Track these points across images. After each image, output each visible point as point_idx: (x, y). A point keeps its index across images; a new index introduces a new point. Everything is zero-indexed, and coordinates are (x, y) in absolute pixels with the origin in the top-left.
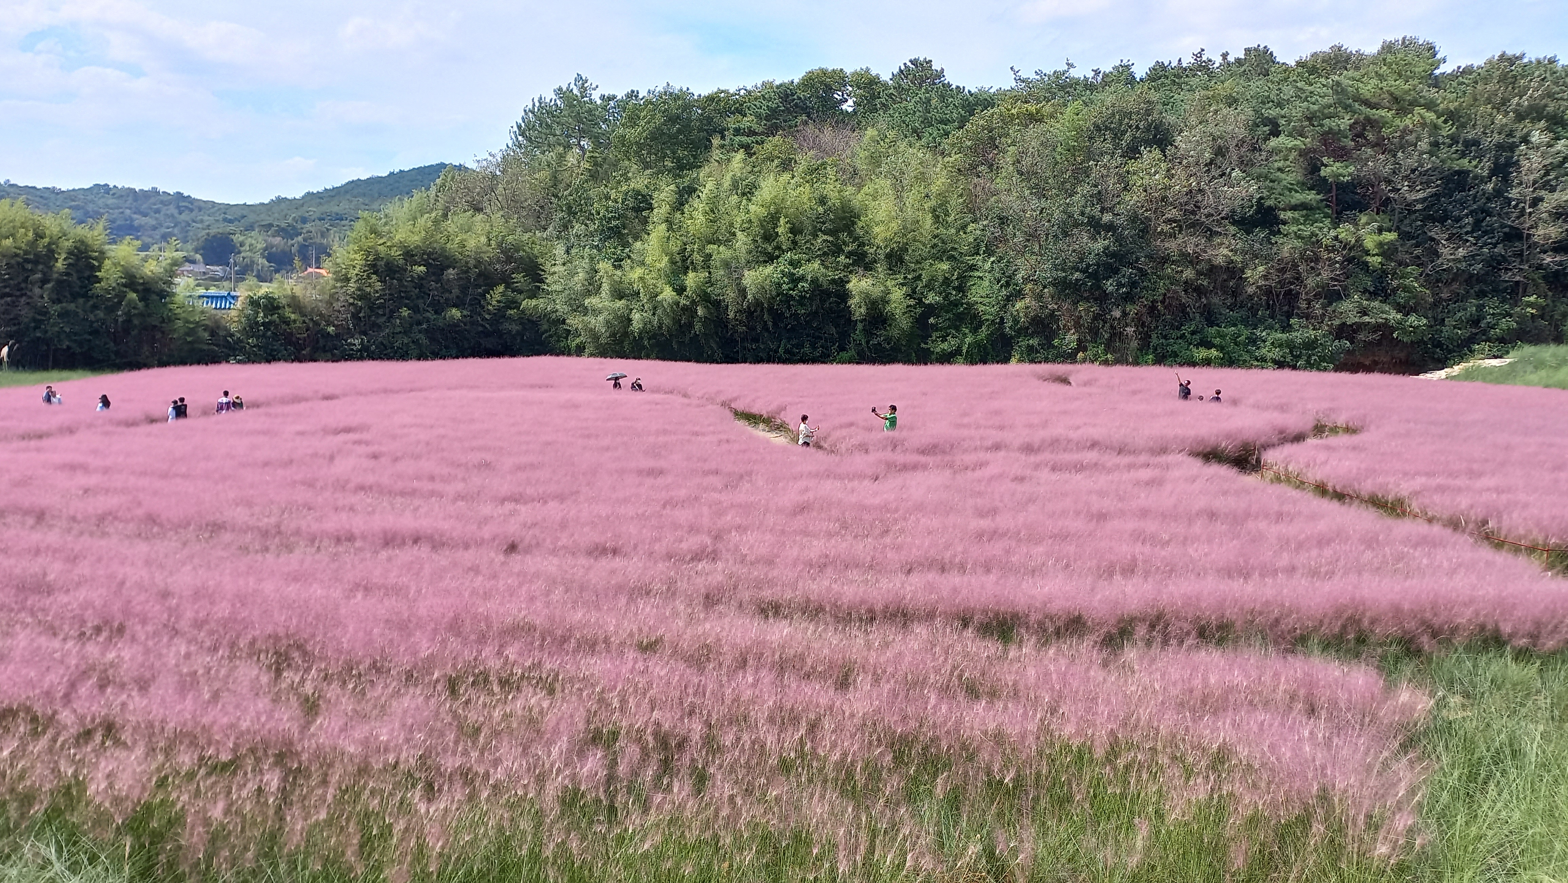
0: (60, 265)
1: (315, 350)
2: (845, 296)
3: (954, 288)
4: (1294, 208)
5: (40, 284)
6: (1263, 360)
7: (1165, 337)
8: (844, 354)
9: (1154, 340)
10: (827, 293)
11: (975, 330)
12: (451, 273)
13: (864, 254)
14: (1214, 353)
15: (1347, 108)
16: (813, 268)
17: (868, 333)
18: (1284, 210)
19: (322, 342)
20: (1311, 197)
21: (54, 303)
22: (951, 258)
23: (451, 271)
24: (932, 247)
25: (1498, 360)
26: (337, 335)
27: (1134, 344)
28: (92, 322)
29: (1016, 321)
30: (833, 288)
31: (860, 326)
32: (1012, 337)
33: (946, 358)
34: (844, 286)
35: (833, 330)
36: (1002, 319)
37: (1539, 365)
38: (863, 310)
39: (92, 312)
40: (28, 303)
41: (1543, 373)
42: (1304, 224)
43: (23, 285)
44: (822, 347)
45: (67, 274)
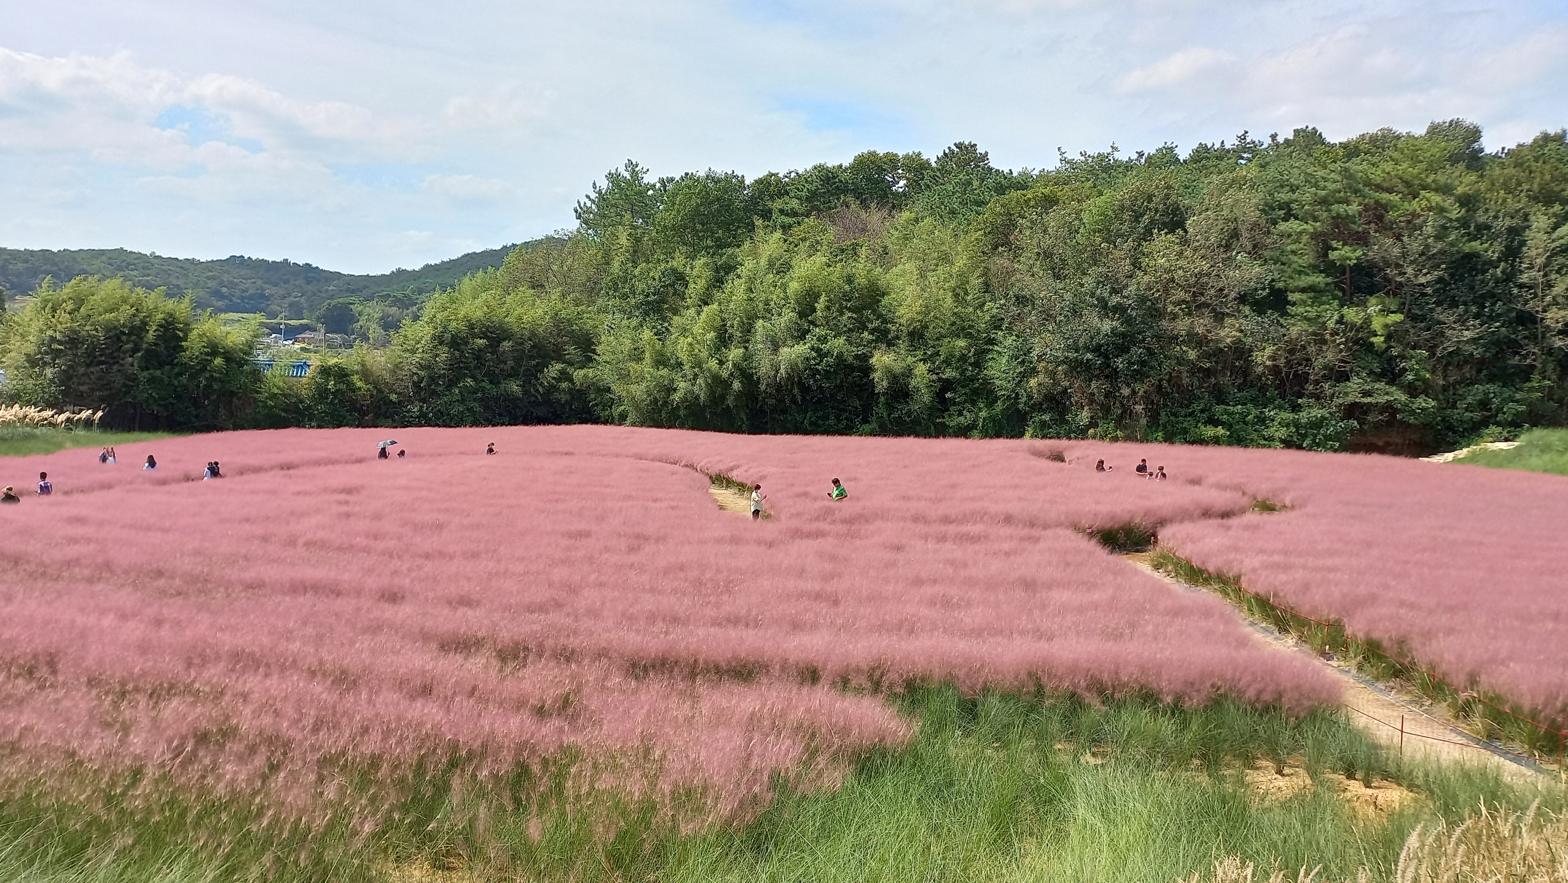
0: (151, 335)
1: (377, 416)
2: (867, 370)
3: (970, 364)
4: (1303, 290)
5: (130, 353)
6: (1271, 439)
7: (1175, 415)
8: (867, 427)
9: (1163, 418)
10: (851, 368)
11: (990, 404)
12: (506, 345)
13: (887, 331)
14: (1220, 431)
15: (1356, 192)
16: (838, 344)
17: (890, 407)
18: (1293, 292)
19: (384, 409)
20: (1319, 279)
21: (142, 370)
22: (969, 336)
23: (505, 343)
24: (952, 325)
25: (1505, 444)
26: (400, 402)
27: (1144, 421)
28: (177, 387)
29: (1030, 397)
30: (856, 363)
31: (882, 399)
32: (1026, 413)
33: (963, 432)
34: (867, 360)
35: (857, 403)
36: (1017, 394)
37: (1546, 448)
38: (885, 383)
39: (176, 378)
40: (119, 371)
41: (1547, 457)
42: (1312, 306)
43: (115, 354)
44: (847, 419)
45: (156, 344)
